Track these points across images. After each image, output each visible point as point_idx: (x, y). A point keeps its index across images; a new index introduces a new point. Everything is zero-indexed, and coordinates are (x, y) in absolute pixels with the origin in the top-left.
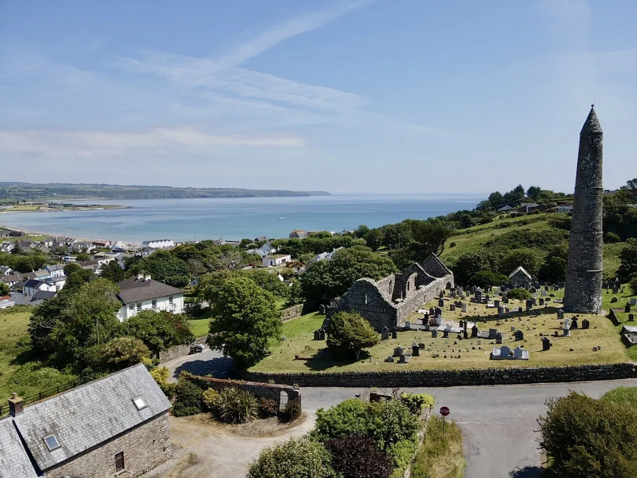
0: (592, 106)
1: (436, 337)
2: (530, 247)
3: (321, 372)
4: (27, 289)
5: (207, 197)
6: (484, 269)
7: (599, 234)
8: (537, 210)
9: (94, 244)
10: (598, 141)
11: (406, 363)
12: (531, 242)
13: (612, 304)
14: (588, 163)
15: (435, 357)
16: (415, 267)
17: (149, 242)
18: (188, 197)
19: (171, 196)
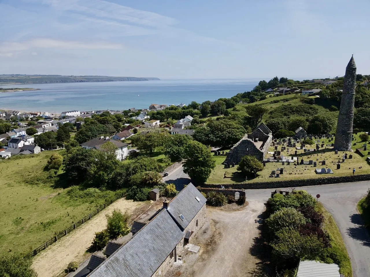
0: (353, 55)
1: (284, 165)
2: (293, 114)
3: (242, 183)
4: (11, 144)
5: (84, 81)
6: (281, 128)
7: (352, 115)
8: (290, 92)
9: (32, 114)
10: (355, 72)
11: (279, 177)
12: (293, 111)
13: (354, 146)
14: (350, 82)
15: (291, 174)
16: (259, 131)
17: (66, 113)
18: (72, 82)
19: (61, 81)
